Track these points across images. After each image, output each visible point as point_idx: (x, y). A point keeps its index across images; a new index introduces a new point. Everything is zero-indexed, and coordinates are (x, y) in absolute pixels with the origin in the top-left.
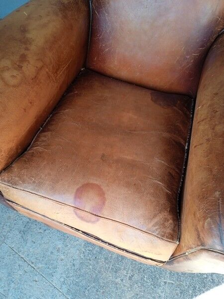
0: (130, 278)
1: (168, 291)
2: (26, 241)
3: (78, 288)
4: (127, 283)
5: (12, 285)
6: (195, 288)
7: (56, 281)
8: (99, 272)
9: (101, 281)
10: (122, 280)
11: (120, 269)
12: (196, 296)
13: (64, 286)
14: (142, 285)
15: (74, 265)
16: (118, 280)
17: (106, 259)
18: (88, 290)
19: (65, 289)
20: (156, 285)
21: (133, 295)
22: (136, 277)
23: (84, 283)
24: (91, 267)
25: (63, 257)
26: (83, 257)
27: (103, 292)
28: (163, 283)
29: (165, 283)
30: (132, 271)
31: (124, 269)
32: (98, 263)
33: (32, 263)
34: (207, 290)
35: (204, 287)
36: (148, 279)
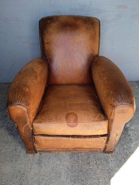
0: (96, 164)
1: (114, 163)
4: (95, 166)
6: (124, 158)
7: (63, 178)
8: (82, 167)
9: (84, 170)
10: (93, 166)
11: (90, 162)
12: (126, 161)
13: (68, 179)
14: (102, 165)
15: (68, 168)
16: (91, 167)
17: (82, 160)
18: (80, 176)
19: (69, 180)
20: (108, 163)
21: (100, 170)
22: (98, 163)
23: (76, 174)
24: (77, 166)
25: (62, 167)
26: (71, 164)
27: (87, 175)
28: (110, 161)
29: (111, 160)
30: (95, 161)
31: (92, 161)
32: (79, 163)
33: (49, 175)
34: (129, 157)
35: (128, 156)
36: (103, 161)
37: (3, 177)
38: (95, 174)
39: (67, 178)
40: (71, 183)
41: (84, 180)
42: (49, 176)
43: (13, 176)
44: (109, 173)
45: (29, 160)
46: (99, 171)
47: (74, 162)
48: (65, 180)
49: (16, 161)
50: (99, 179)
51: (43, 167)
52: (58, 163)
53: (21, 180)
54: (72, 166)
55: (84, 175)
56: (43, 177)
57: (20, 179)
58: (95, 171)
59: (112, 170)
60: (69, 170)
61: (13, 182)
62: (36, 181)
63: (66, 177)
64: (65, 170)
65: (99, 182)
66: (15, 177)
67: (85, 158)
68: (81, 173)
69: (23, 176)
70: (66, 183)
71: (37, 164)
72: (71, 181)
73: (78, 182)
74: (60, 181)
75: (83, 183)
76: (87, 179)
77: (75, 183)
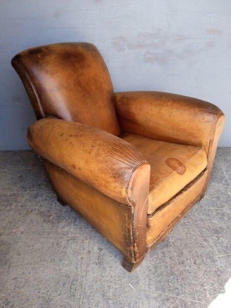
0: (195, 263)
1: (224, 262)
2: (104, 268)
3: (162, 284)
4: (194, 267)
5: (110, 302)
7: (143, 285)
8: (172, 268)
9: (176, 273)
10: (190, 267)
11: (185, 261)
13: (151, 286)
14: (205, 264)
15: (150, 270)
16: (188, 268)
17: (171, 258)
18: (171, 282)
19: (153, 288)
20: (213, 261)
21: (203, 272)
22: (198, 261)
23: (164, 278)
24: (163, 267)
26: (153, 263)
27: (182, 279)
28: (217, 259)
29: (219, 258)
30: (193, 258)
31: (187, 259)
32: (166, 263)
36: (206, 259)
37: (41, 286)
38: (196, 277)
39: (150, 284)
40: (158, 292)
41: (179, 287)
42: (119, 282)
43: (58, 283)
44: (219, 276)
45: (82, 258)
46: (201, 274)
47: (158, 261)
48: (147, 288)
49: (60, 261)
50: (202, 285)
51: (108, 270)
53: (72, 290)
54: (156, 267)
55: (177, 280)
56: (109, 284)
57: (71, 288)
58: (195, 273)
59: (222, 272)
60: (150, 272)
61: (59, 293)
62: (97, 290)
63: (147, 283)
64: (145, 272)
65: (205, 289)
66: (61, 284)
67: (175, 254)
68: (172, 277)
69: (75, 282)
70: (150, 292)
71: (97, 264)
72: (157, 289)
73: (169, 290)
74: (138, 290)
75: (177, 291)
76: (184, 286)
77: (164, 292)
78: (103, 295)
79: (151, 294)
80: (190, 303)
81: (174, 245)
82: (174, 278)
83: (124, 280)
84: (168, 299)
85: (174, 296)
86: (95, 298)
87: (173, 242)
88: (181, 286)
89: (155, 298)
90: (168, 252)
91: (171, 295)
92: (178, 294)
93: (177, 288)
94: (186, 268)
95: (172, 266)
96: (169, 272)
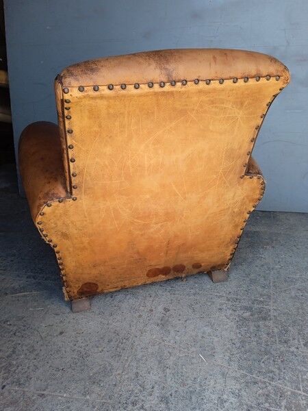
37: (79, 339)
39: (230, 360)
40: (242, 371)
41: (275, 370)
42: (186, 350)
43: (102, 338)
45: (140, 316)
48: (225, 364)
51: (172, 333)
52: (208, 330)
54: (243, 342)
55: (274, 361)
56: (170, 350)
57: (118, 347)
61: (100, 349)
62: (152, 354)
63: (227, 358)
64: (225, 345)
66: (106, 340)
67: (276, 330)
68: (266, 357)
69: (124, 341)
70: (229, 369)
71: (158, 325)
72: (240, 368)
73: (260, 372)
74: (212, 364)
75: (271, 375)
76: (283, 371)
77: (251, 372)
78: (160, 362)
79: (230, 373)
80: (289, 393)
81: (276, 319)
82: (268, 359)
83: (193, 349)
84: (255, 383)
85: (266, 380)
86: (147, 363)
87: (274, 316)
88: (279, 369)
89: (235, 378)
90: (266, 326)
91: (261, 378)
92: (273, 378)
93: (272, 372)
94: (291, 350)
95: (269, 343)
96: (263, 349)
